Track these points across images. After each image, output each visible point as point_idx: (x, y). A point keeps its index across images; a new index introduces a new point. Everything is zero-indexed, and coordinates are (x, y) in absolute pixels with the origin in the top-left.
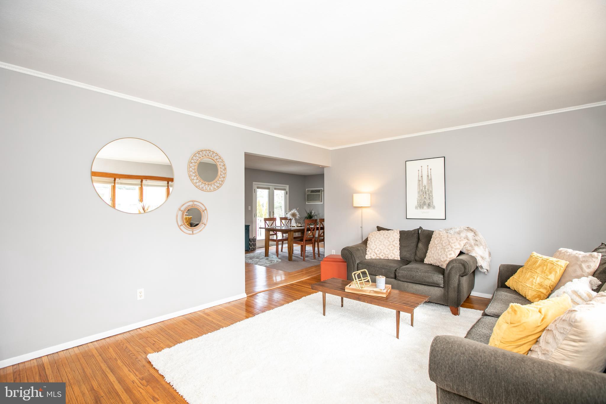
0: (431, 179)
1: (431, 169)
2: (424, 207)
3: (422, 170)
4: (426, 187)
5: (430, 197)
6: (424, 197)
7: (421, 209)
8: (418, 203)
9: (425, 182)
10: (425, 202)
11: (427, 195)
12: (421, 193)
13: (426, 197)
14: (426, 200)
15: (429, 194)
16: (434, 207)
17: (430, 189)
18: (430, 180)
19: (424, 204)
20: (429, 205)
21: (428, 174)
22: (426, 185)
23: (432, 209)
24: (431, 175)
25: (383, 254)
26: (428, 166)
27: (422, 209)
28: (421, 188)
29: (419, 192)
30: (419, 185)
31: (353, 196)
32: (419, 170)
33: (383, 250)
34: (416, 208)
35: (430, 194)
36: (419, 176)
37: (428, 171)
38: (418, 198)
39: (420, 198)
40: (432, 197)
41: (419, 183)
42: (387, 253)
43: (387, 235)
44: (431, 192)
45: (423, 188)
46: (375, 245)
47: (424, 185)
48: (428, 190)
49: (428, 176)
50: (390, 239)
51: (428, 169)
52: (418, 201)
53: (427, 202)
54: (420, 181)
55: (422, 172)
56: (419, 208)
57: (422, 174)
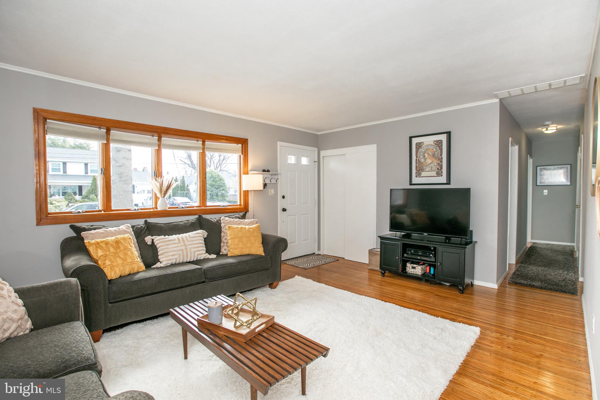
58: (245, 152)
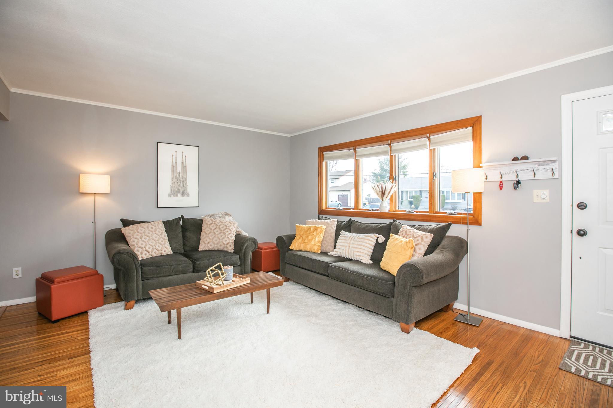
0: (186, 166)
1: (186, 156)
2: (178, 195)
3: (176, 156)
4: (180, 174)
5: (185, 185)
6: (178, 184)
7: (174, 197)
8: (171, 190)
9: (179, 168)
10: (179, 189)
11: (181, 182)
12: (175, 180)
13: (180, 185)
14: (180, 188)
15: (183, 182)
16: (188, 195)
17: (185, 176)
18: (184, 167)
19: (178, 191)
20: (183, 193)
21: (183, 161)
22: (180, 172)
23: (186, 197)
24: (185, 162)
25: (156, 251)
26: (183, 152)
27: (176, 197)
28: (175, 175)
29: (173, 179)
30: (173, 171)
31: (79, 177)
32: (173, 155)
33: (155, 246)
34: (169, 195)
35: (185, 182)
36: (173, 161)
37: (183, 158)
38: (172, 185)
39: (174, 185)
40: (186, 185)
41: (173, 168)
42: (160, 249)
43: (152, 228)
44: (186, 179)
45: (177, 175)
46: (143, 241)
47: (178, 172)
48: (182, 177)
49: (183, 163)
50: (157, 232)
51: (183, 155)
52: (171, 188)
53: (181, 189)
54: (174, 167)
55: (176, 157)
56: (172, 196)
57: (176, 160)
58: (477, 137)
